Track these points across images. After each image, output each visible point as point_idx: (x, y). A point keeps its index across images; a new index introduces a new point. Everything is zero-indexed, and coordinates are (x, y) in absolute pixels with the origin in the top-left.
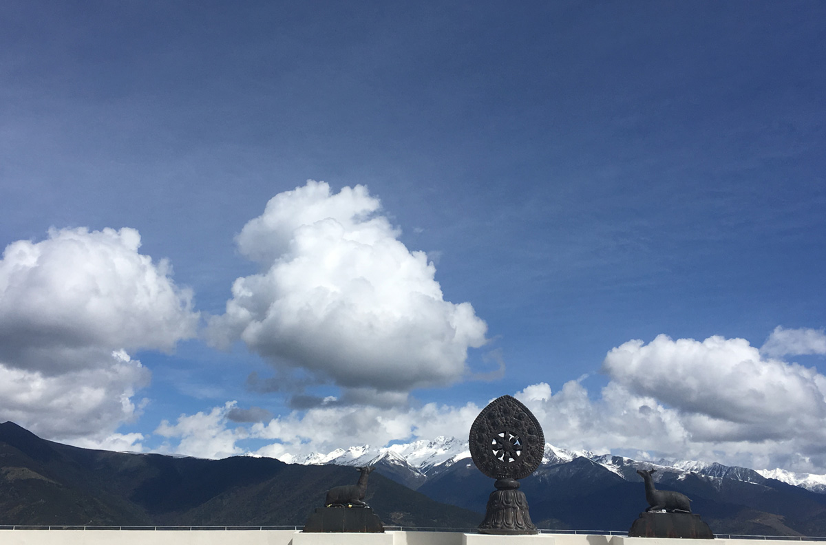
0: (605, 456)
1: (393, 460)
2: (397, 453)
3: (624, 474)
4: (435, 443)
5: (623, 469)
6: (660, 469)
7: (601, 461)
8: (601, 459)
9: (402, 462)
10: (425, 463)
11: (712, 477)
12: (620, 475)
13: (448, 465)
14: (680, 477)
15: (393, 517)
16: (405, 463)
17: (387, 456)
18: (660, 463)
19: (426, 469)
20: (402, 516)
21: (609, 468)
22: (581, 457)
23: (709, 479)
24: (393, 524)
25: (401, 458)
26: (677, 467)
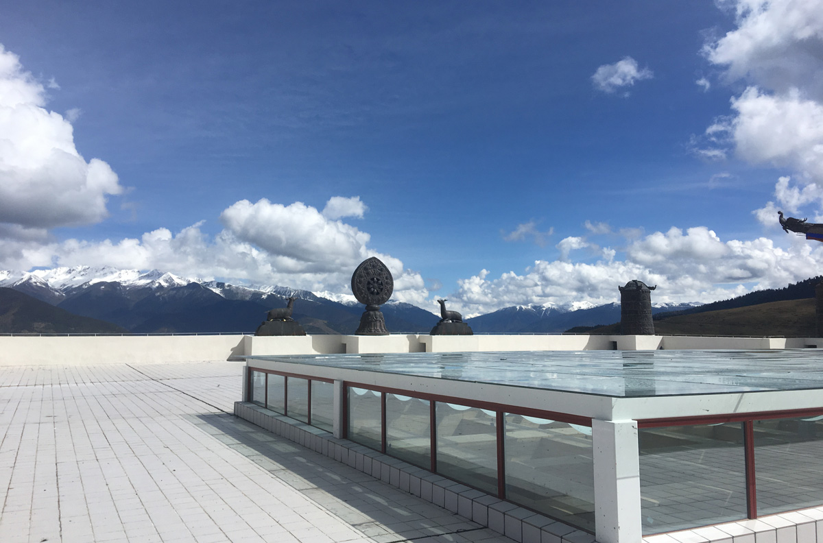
0: (212, 282)
1: (35, 283)
2: (39, 277)
3: (225, 294)
4: (73, 270)
5: (224, 291)
6: (250, 291)
7: (208, 285)
8: (208, 284)
9: (44, 284)
10: (64, 285)
11: (284, 297)
12: (222, 295)
13: (85, 287)
14: (263, 296)
15: (35, 326)
16: (46, 285)
17: (30, 279)
18: (250, 287)
19: (65, 290)
20: (43, 325)
21: (214, 290)
22: (194, 283)
23: (282, 298)
24: (36, 331)
25: (43, 281)
26: (262, 290)
